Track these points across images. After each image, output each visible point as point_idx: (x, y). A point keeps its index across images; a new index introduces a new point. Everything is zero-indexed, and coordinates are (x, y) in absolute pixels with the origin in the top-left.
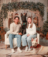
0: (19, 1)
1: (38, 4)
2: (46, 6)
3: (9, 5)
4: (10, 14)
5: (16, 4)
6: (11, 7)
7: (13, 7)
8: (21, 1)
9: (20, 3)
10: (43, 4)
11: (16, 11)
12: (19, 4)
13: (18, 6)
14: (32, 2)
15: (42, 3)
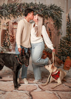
0: (19, 2)
1: (51, 7)
2: (65, 10)
3: (3, 8)
4: (5, 24)
5: (15, 7)
6: (6, 11)
7: (10, 11)
8: (23, 2)
9: (21, 4)
10: (59, 8)
11: (15, 18)
12: (20, 6)
13: (18, 11)
14: (42, 5)
15: (58, 6)
